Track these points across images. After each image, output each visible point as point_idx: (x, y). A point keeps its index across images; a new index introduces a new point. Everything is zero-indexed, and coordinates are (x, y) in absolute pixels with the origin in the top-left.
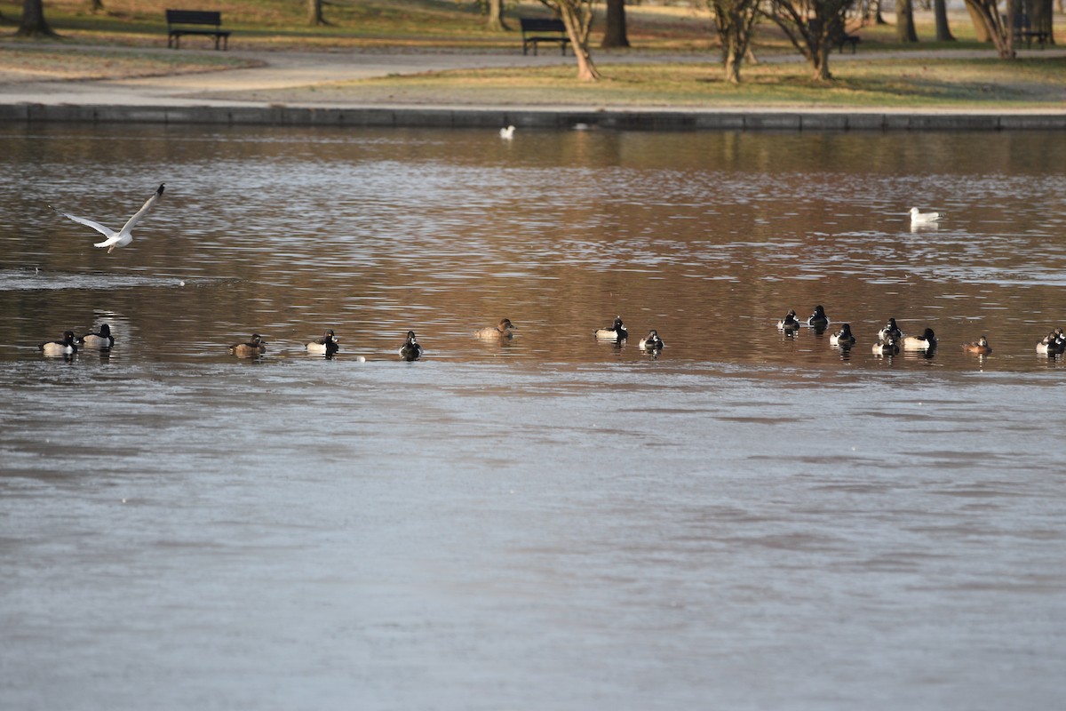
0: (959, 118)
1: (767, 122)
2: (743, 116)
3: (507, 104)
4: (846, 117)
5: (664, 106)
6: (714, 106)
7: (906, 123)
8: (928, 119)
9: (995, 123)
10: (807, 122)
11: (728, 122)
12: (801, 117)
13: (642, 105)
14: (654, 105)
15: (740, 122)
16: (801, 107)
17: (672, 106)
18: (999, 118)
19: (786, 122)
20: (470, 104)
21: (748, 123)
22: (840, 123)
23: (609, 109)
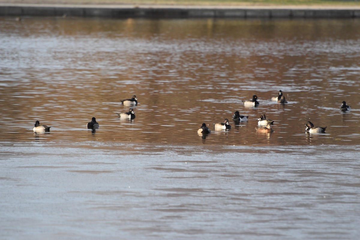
0: (331, 12)
1: (227, 14)
2: (214, 11)
3: (87, 4)
4: (270, 11)
5: (172, 5)
6: (200, 5)
7: (303, 14)
8: (315, 12)
9: (351, 14)
10: (249, 14)
11: (206, 14)
12: (245, 11)
13: (161, 4)
14: (167, 5)
15: (212, 14)
16: (247, 5)
17: (177, 5)
18: (354, 11)
19: (238, 14)
20: (66, 3)
21: (217, 14)
22: (267, 14)
23: (141, 7)
